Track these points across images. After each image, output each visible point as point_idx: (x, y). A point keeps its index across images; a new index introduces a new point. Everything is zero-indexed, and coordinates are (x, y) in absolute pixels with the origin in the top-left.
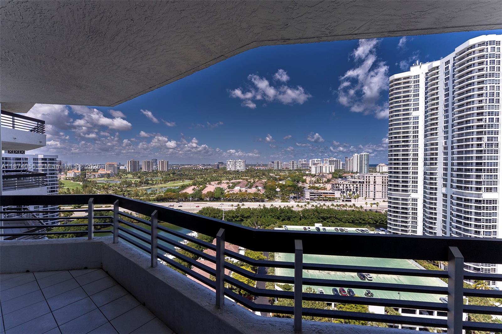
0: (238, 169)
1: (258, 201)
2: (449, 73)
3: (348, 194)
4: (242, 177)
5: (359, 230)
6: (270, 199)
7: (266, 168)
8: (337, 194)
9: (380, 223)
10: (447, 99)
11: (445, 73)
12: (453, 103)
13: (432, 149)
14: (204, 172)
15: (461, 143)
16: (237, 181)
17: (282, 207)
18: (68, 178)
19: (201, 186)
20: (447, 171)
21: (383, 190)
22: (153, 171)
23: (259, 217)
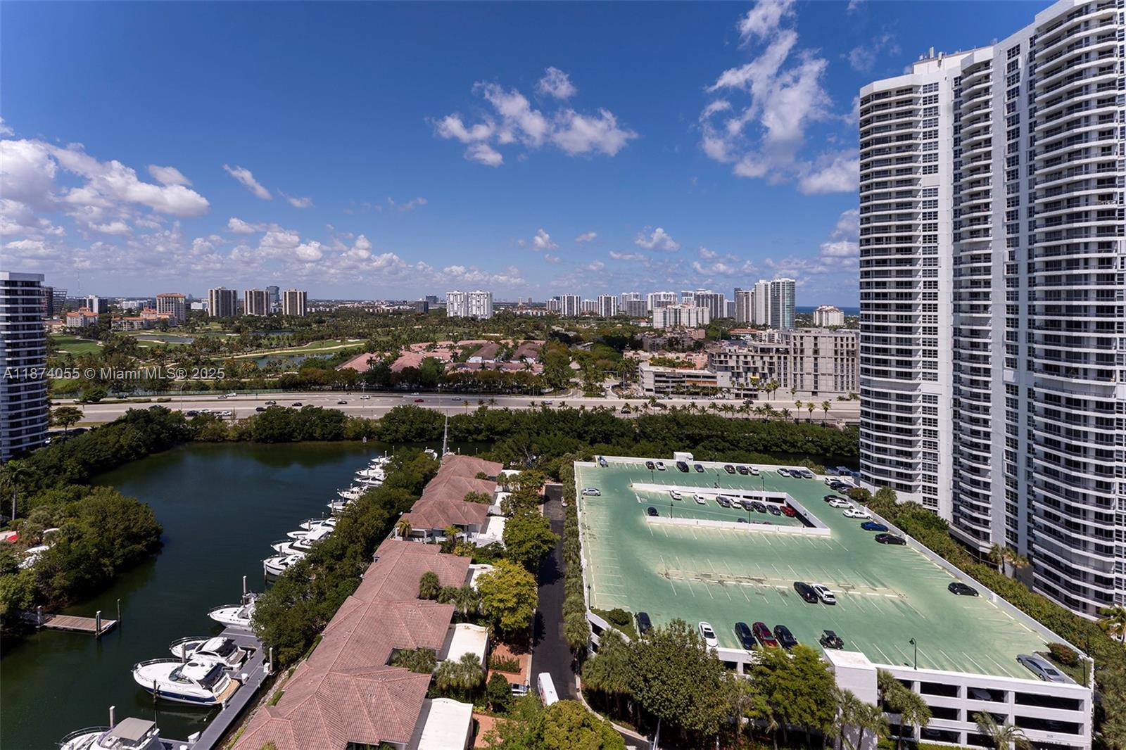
0: (474, 313)
1: (527, 393)
2: (1018, 77)
3: (749, 380)
4: (485, 332)
5: (787, 471)
6: (559, 387)
7: (541, 313)
8: (723, 380)
9: (834, 454)
10: (1013, 144)
11: (1008, 78)
12: (1032, 155)
13: (974, 271)
14: (392, 318)
15: (1056, 255)
16: (473, 342)
17: (589, 408)
18: (68, 330)
19: (387, 354)
20: (1017, 327)
21: (836, 371)
22: (270, 315)
23: (535, 434)
